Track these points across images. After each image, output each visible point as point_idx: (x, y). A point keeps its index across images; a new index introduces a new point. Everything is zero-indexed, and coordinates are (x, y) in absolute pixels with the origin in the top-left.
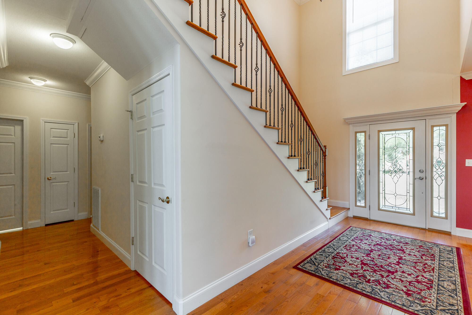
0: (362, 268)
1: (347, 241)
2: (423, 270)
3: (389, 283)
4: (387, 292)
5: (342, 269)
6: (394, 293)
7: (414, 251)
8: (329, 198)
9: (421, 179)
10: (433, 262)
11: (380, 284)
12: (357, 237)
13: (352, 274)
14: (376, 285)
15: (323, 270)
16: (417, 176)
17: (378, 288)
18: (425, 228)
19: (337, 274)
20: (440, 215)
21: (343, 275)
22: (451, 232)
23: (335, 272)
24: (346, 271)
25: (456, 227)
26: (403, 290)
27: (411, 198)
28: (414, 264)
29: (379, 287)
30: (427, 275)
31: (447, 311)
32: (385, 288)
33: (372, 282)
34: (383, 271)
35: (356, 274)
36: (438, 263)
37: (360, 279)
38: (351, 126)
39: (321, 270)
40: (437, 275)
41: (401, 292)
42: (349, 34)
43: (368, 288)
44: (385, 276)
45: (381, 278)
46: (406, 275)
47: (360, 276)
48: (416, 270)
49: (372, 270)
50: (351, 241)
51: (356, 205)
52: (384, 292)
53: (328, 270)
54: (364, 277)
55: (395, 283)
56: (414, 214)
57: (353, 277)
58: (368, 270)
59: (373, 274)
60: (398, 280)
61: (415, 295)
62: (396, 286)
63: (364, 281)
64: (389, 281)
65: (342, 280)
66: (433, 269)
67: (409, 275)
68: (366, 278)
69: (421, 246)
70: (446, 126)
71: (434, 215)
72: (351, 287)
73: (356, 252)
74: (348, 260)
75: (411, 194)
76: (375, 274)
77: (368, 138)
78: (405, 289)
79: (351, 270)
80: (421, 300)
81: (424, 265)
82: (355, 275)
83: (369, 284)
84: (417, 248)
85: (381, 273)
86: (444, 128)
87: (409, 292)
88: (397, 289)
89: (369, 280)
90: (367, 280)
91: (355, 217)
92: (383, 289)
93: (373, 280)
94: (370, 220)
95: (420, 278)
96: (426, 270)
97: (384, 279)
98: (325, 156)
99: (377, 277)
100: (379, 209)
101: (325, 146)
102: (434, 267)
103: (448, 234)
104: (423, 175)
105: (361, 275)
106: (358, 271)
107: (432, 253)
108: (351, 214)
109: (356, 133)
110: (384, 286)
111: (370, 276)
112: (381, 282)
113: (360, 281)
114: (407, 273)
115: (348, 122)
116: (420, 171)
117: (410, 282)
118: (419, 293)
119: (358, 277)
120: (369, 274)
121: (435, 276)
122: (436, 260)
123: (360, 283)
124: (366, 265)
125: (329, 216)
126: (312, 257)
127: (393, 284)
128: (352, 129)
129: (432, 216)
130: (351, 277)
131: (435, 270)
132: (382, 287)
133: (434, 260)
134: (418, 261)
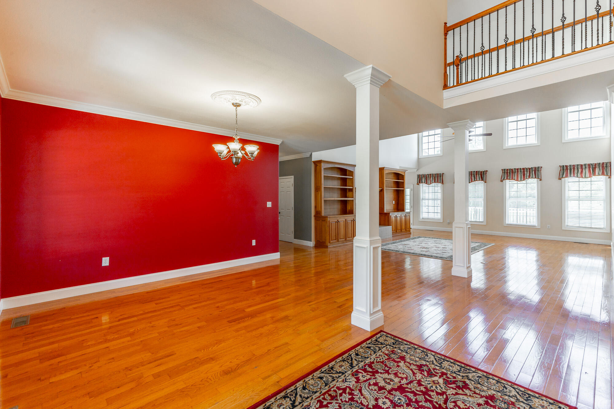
5: (482, 397)
6: (417, 359)
17: (433, 366)
19: (489, 389)
21: (479, 386)
23: (494, 393)
24: (475, 393)
33: (438, 373)
35: (458, 387)
37: (454, 378)
43: (446, 365)
44: (415, 382)
45: (422, 380)
47: (454, 382)
49: (430, 396)
53: (507, 397)
54: (447, 382)
57: (464, 382)
58: (438, 394)
59: (432, 386)
62: (409, 367)
63: (448, 376)
64: (414, 374)
68: (444, 379)
76: (429, 386)
79: (466, 395)
82: (461, 384)
85: (418, 389)
87: (399, 360)
88: (410, 364)
89: (440, 377)
90: (444, 376)
92: (428, 363)
93: (437, 376)
97: (419, 376)
105: (451, 384)
106: (454, 393)
111: (438, 383)
112: (426, 373)
113: (454, 375)
119: (457, 381)
120: (438, 386)
123: (455, 373)
124: (437, 406)
127: (411, 370)
130: (468, 382)
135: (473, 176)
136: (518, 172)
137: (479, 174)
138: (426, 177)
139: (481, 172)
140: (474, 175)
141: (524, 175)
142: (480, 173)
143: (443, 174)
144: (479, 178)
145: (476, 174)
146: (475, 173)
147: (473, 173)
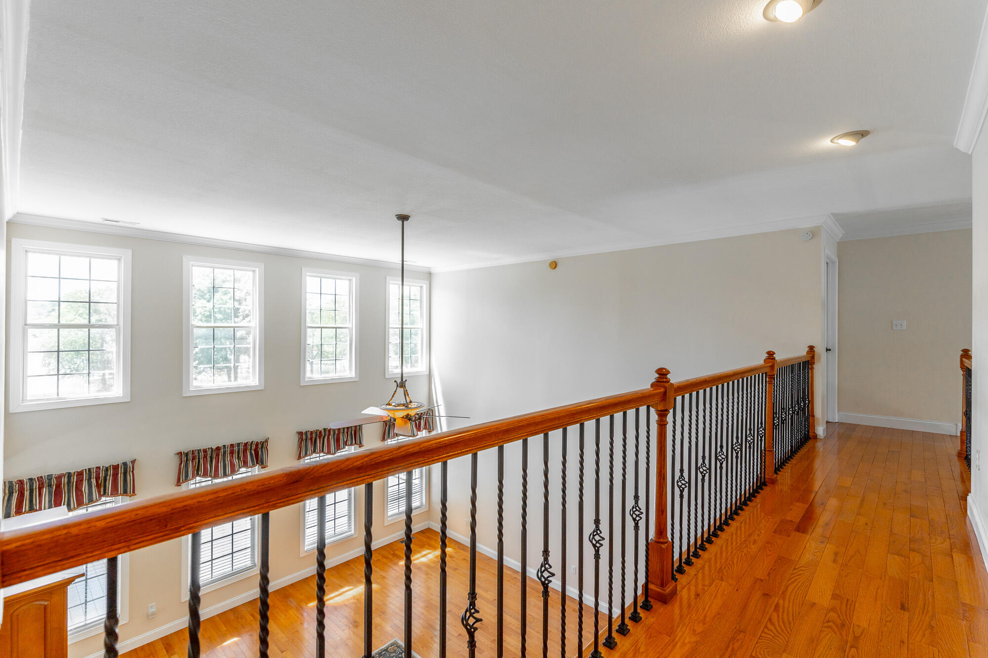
135: (235, 455)
136: (329, 434)
137: (251, 449)
138: (58, 486)
139: (257, 444)
140: (238, 453)
141: (338, 440)
142: (254, 447)
143: (133, 462)
144: (252, 461)
145: (245, 451)
146: (242, 447)
147: (236, 448)
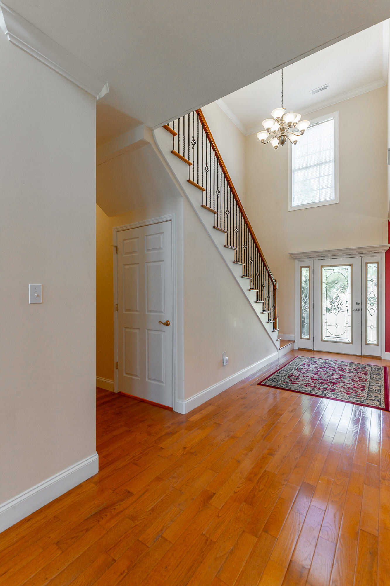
0: (313, 382)
1: (297, 366)
2: (359, 381)
3: (334, 389)
4: (333, 394)
5: (297, 383)
6: (338, 394)
7: (352, 370)
8: (279, 329)
9: (357, 311)
10: (366, 376)
11: (327, 390)
12: (305, 363)
13: (305, 386)
14: (325, 390)
15: (282, 385)
16: (354, 308)
18: (361, 355)
19: (294, 386)
20: (373, 343)
21: (299, 386)
22: (381, 357)
23: (292, 385)
24: (301, 384)
25: (385, 352)
26: (344, 392)
27: (350, 328)
28: (352, 378)
29: (327, 391)
30: (361, 383)
31: (374, 400)
32: (331, 391)
34: (329, 383)
35: (309, 385)
36: (369, 377)
38: (296, 261)
39: (281, 385)
40: (368, 383)
41: (343, 393)
42: (294, 171)
43: (319, 392)
45: (328, 387)
46: (346, 384)
47: (312, 386)
48: (353, 381)
49: (321, 382)
50: (300, 366)
51: (301, 338)
52: (331, 394)
53: (286, 384)
54: (315, 386)
55: (338, 389)
56: (352, 343)
59: (321, 385)
60: (340, 387)
61: (352, 394)
63: (316, 388)
64: (334, 388)
65: (299, 389)
66: (366, 380)
67: (348, 384)
68: (317, 387)
69: (358, 367)
70: (378, 263)
71: (368, 342)
72: (306, 392)
73: (306, 373)
74: (301, 377)
75: (350, 325)
76: (323, 385)
77: (312, 272)
78: (345, 391)
79: (305, 384)
80: (356, 396)
81: (360, 378)
82: (308, 386)
83: (319, 390)
84: (354, 368)
85: (327, 384)
86: (376, 265)
87: (348, 393)
88: (340, 391)
90: (318, 388)
91: (300, 349)
93: (322, 388)
94: (314, 351)
95: (356, 385)
96: (360, 381)
97: (330, 387)
98: (275, 289)
99: (325, 386)
100: (322, 340)
101: (276, 280)
102: (366, 379)
103: (379, 358)
104: (359, 307)
106: (310, 383)
107: (366, 370)
108: (296, 347)
109: (301, 267)
110: (330, 390)
111: (319, 386)
113: (313, 389)
114: (347, 383)
115: (294, 257)
116: (357, 303)
117: (349, 388)
118: (355, 393)
119: (310, 387)
121: (367, 384)
122: (368, 375)
124: (315, 380)
125: (278, 346)
126: (271, 377)
128: (297, 264)
129: (366, 343)
131: (367, 380)
132: (329, 391)
133: (367, 375)
134: (355, 376)
